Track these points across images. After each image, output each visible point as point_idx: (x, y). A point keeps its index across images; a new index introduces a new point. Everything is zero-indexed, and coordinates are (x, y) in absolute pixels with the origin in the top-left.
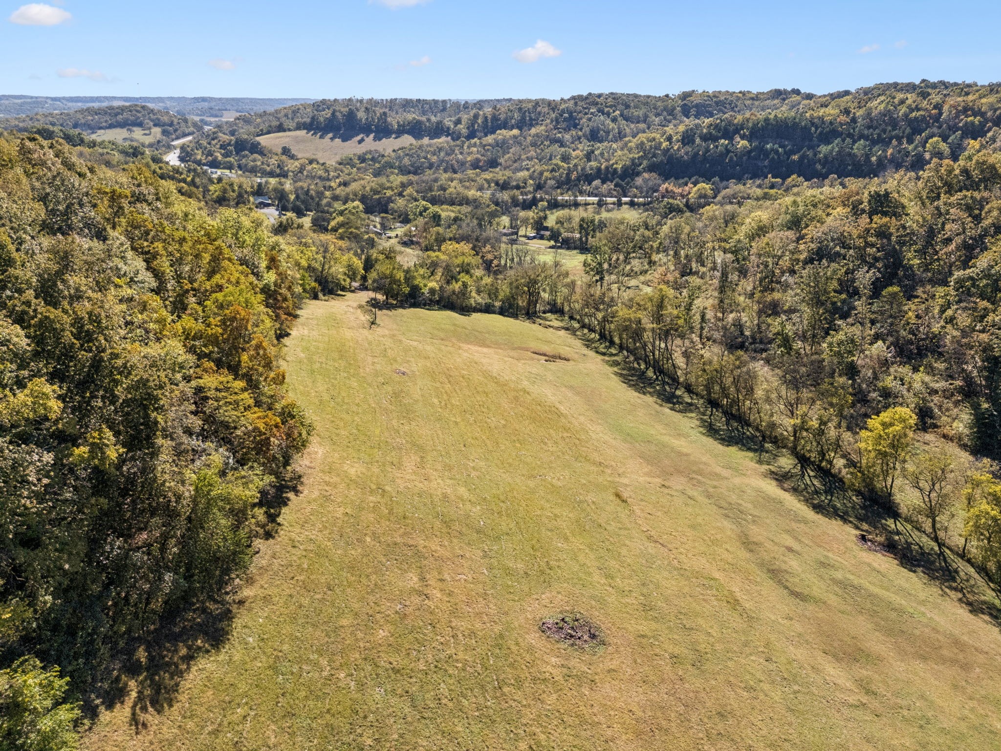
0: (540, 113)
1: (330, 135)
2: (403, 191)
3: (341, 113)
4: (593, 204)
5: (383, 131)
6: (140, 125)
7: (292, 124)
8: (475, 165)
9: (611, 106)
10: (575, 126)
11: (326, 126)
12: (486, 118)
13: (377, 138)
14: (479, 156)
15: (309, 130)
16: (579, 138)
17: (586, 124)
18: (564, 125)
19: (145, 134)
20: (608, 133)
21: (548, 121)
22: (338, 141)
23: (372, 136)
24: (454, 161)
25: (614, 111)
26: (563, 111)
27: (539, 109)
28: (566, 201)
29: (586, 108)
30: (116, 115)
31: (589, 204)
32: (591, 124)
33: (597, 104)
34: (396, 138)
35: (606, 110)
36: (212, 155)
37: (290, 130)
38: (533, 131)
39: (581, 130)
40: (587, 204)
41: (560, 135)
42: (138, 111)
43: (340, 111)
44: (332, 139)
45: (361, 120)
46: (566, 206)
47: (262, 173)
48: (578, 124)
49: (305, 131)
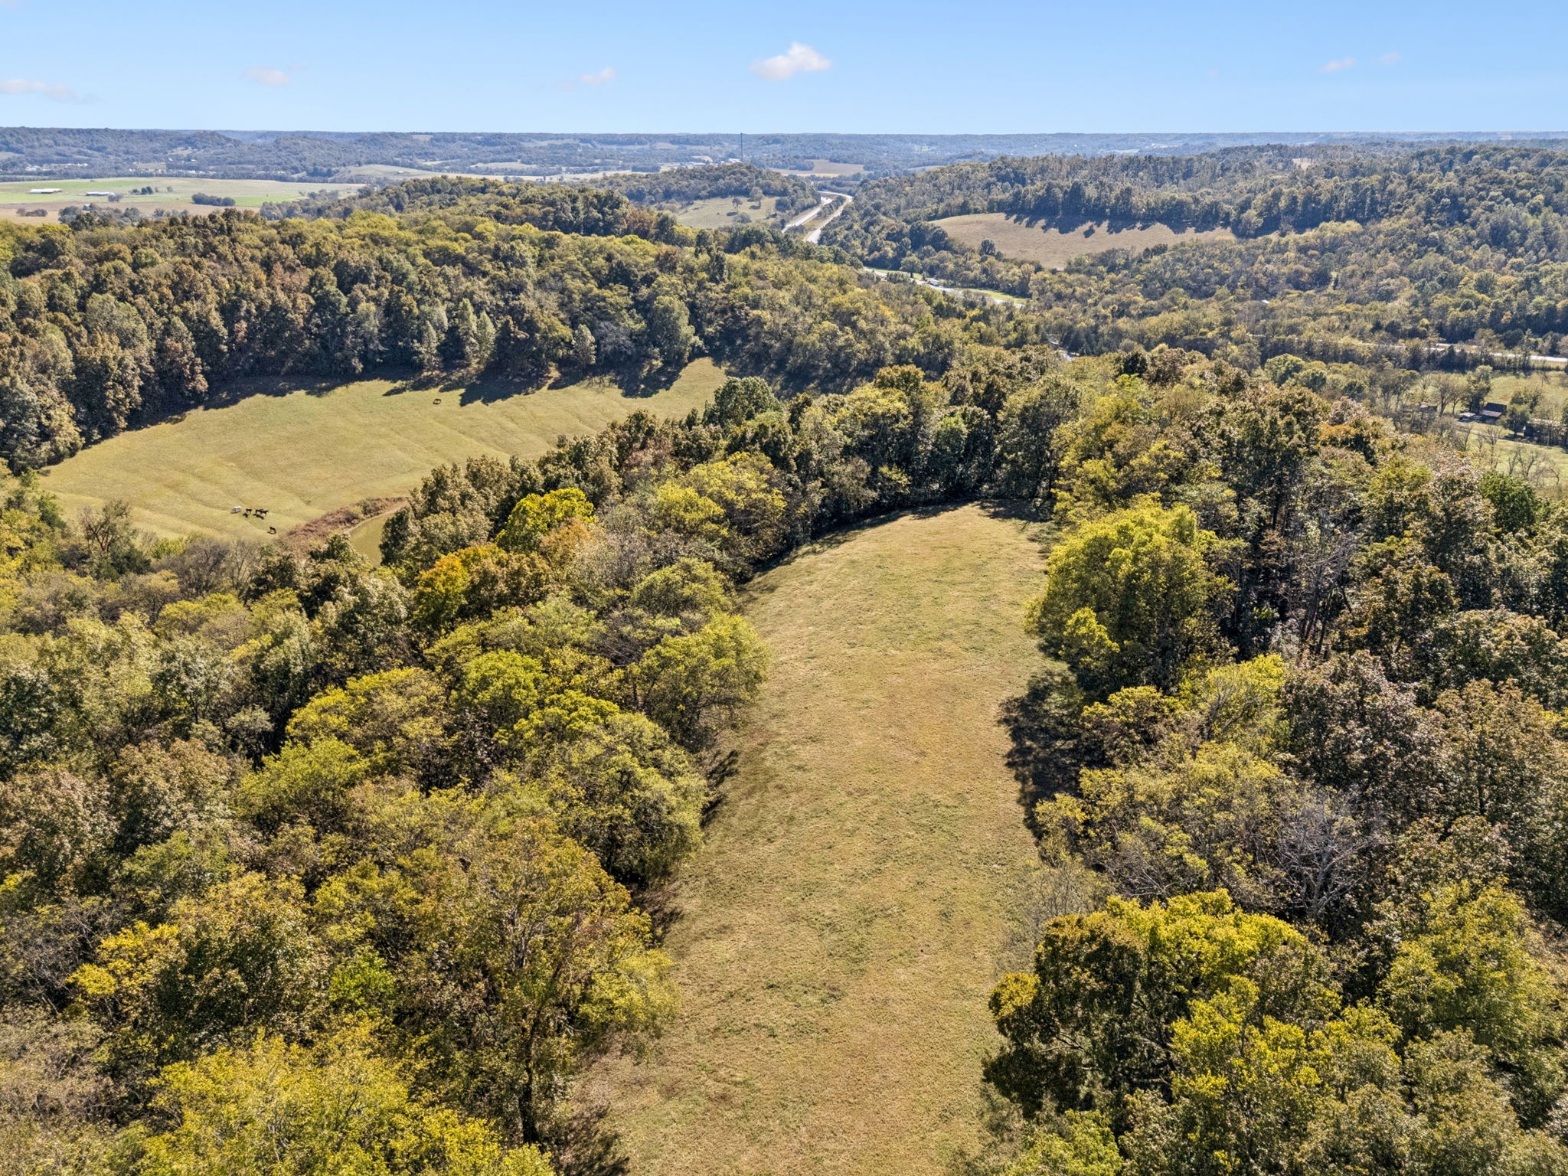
0: (1392, 194)
1: (1042, 222)
2: (1229, 331)
3: (1061, 188)
4: (1558, 369)
5: (1122, 217)
6: (746, 193)
7: (979, 202)
8: (1296, 282)
9: (1528, 187)
10: (1462, 219)
11: (1037, 207)
12: (1295, 198)
13: (1114, 229)
14: (1302, 268)
15: (1009, 214)
16: (1470, 240)
17: (1483, 217)
18: (1444, 217)
19: (753, 207)
20: (1524, 234)
21: (1412, 209)
22: (1054, 231)
23: (1105, 224)
24: (1260, 275)
25: (1533, 195)
26: (1440, 195)
27: (1390, 187)
28: (1509, 362)
29: (1480, 190)
30: (717, 179)
31: (1550, 369)
32: (1493, 217)
33: (1501, 182)
34: (1143, 229)
35: (1519, 192)
36: (879, 250)
37: (976, 212)
38: (1386, 224)
39: (1473, 225)
40: (1545, 369)
41: (1435, 234)
42: (742, 174)
43: (1058, 186)
44: (1045, 228)
45: (1089, 200)
46: (1509, 370)
47: (963, 282)
48: (1468, 216)
49: (1003, 215)
